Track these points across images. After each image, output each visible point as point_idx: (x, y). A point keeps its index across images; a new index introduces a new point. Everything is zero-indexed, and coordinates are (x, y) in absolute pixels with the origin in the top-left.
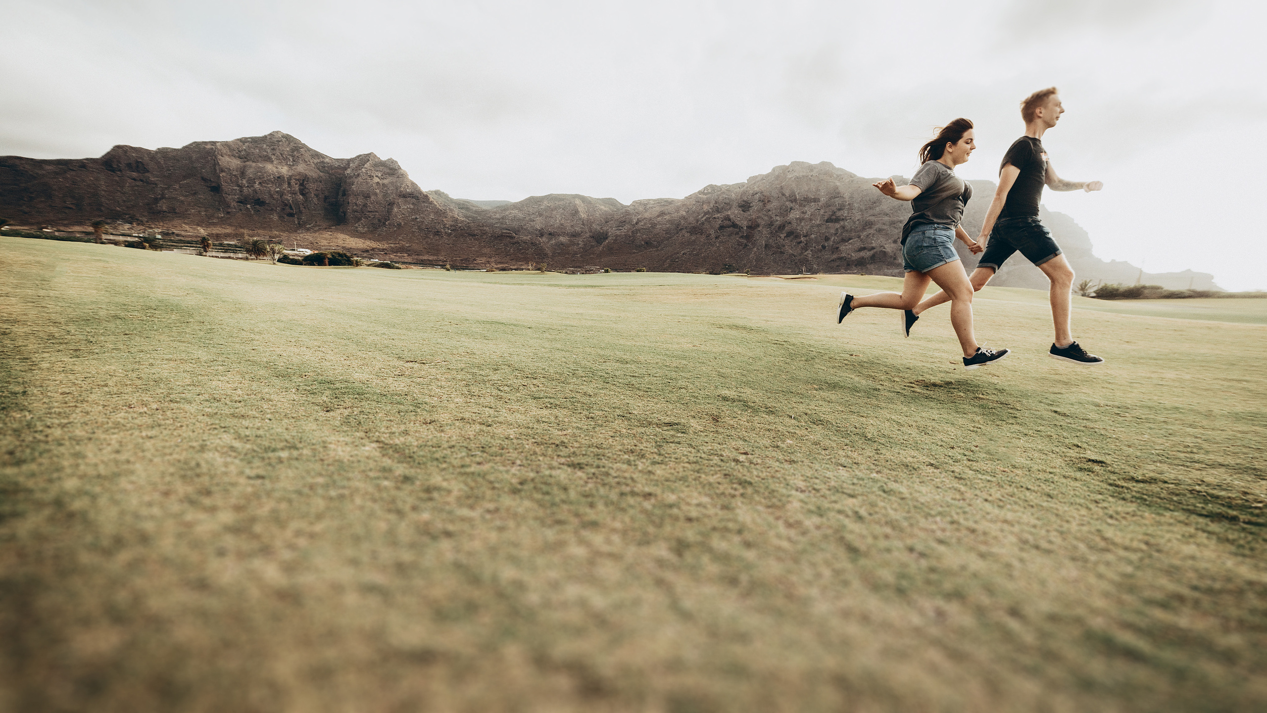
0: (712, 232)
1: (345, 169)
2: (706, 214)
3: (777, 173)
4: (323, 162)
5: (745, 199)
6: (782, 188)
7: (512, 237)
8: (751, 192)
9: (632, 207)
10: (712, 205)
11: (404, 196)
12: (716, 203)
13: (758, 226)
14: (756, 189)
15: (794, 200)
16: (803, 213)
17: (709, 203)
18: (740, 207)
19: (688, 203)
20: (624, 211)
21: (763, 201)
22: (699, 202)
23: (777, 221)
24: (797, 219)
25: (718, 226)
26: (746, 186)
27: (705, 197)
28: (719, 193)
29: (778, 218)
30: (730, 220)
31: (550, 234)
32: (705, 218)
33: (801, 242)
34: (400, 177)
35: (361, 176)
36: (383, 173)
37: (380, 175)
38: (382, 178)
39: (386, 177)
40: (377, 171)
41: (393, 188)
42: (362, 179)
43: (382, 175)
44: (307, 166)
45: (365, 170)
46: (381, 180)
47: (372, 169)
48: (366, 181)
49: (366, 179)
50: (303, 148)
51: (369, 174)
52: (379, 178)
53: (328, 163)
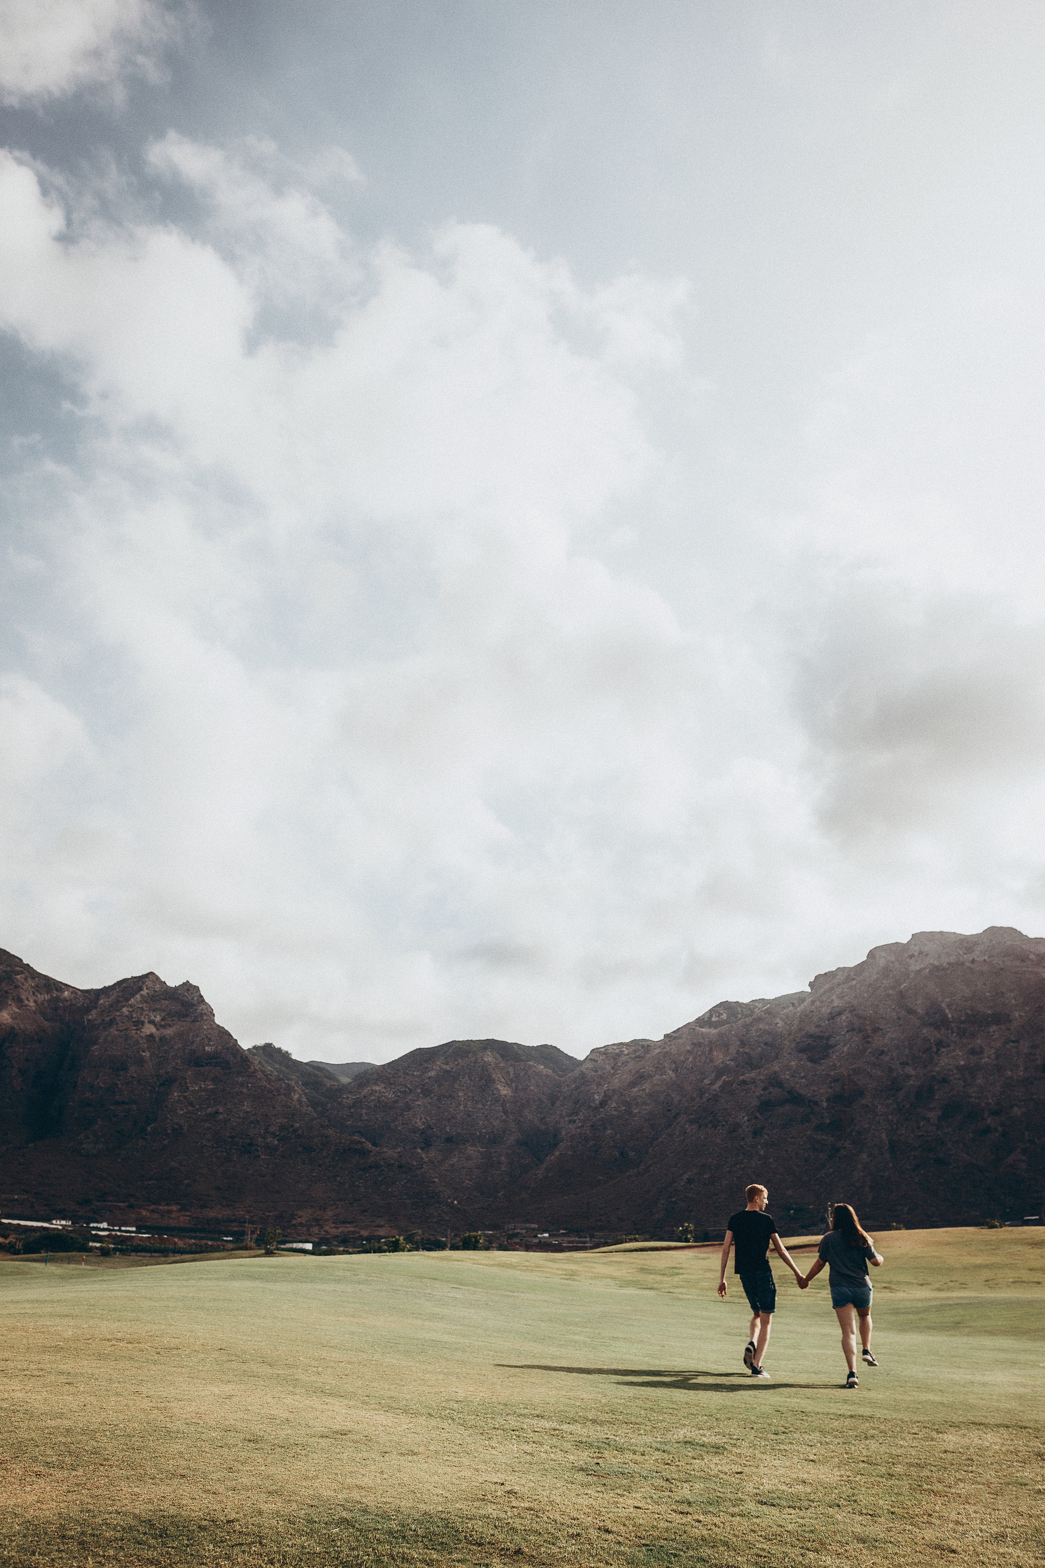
0: (743, 1118)
1: (88, 1010)
2: (720, 1072)
3: (882, 962)
4: (57, 999)
5: (812, 1029)
6: (902, 995)
7: (364, 1153)
8: (826, 1010)
9: (589, 1065)
10: (733, 1050)
11: (197, 1060)
12: (743, 1044)
13: (861, 1093)
14: (836, 1003)
15: (942, 1023)
16: (973, 1052)
17: (727, 1046)
18: (801, 1051)
19: (674, 1050)
20: (576, 1073)
21: (860, 1030)
22: (700, 1045)
23: (909, 1077)
24: (959, 1068)
25: (755, 1102)
26: (809, 1000)
27: (714, 1031)
28: (748, 1020)
29: (909, 1070)
30: (779, 1084)
31: (449, 1140)
32: (719, 1083)
33: (987, 1130)
34: (198, 1021)
35: (117, 1024)
36: (166, 1015)
37: (158, 1018)
38: (161, 1026)
39: (170, 1023)
40: (154, 1010)
41: (180, 1045)
42: (118, 1030)
43: (163, 1019)
44: (19, 1009)
45: (129, 1011)
46: (158, 1030)
47: (145, 1009)
48: (126, 1035)
49: (127, 1029)
50: (22, 973)
51: (134, 1020)
52: (155, 1026)
53: (66, 1001)
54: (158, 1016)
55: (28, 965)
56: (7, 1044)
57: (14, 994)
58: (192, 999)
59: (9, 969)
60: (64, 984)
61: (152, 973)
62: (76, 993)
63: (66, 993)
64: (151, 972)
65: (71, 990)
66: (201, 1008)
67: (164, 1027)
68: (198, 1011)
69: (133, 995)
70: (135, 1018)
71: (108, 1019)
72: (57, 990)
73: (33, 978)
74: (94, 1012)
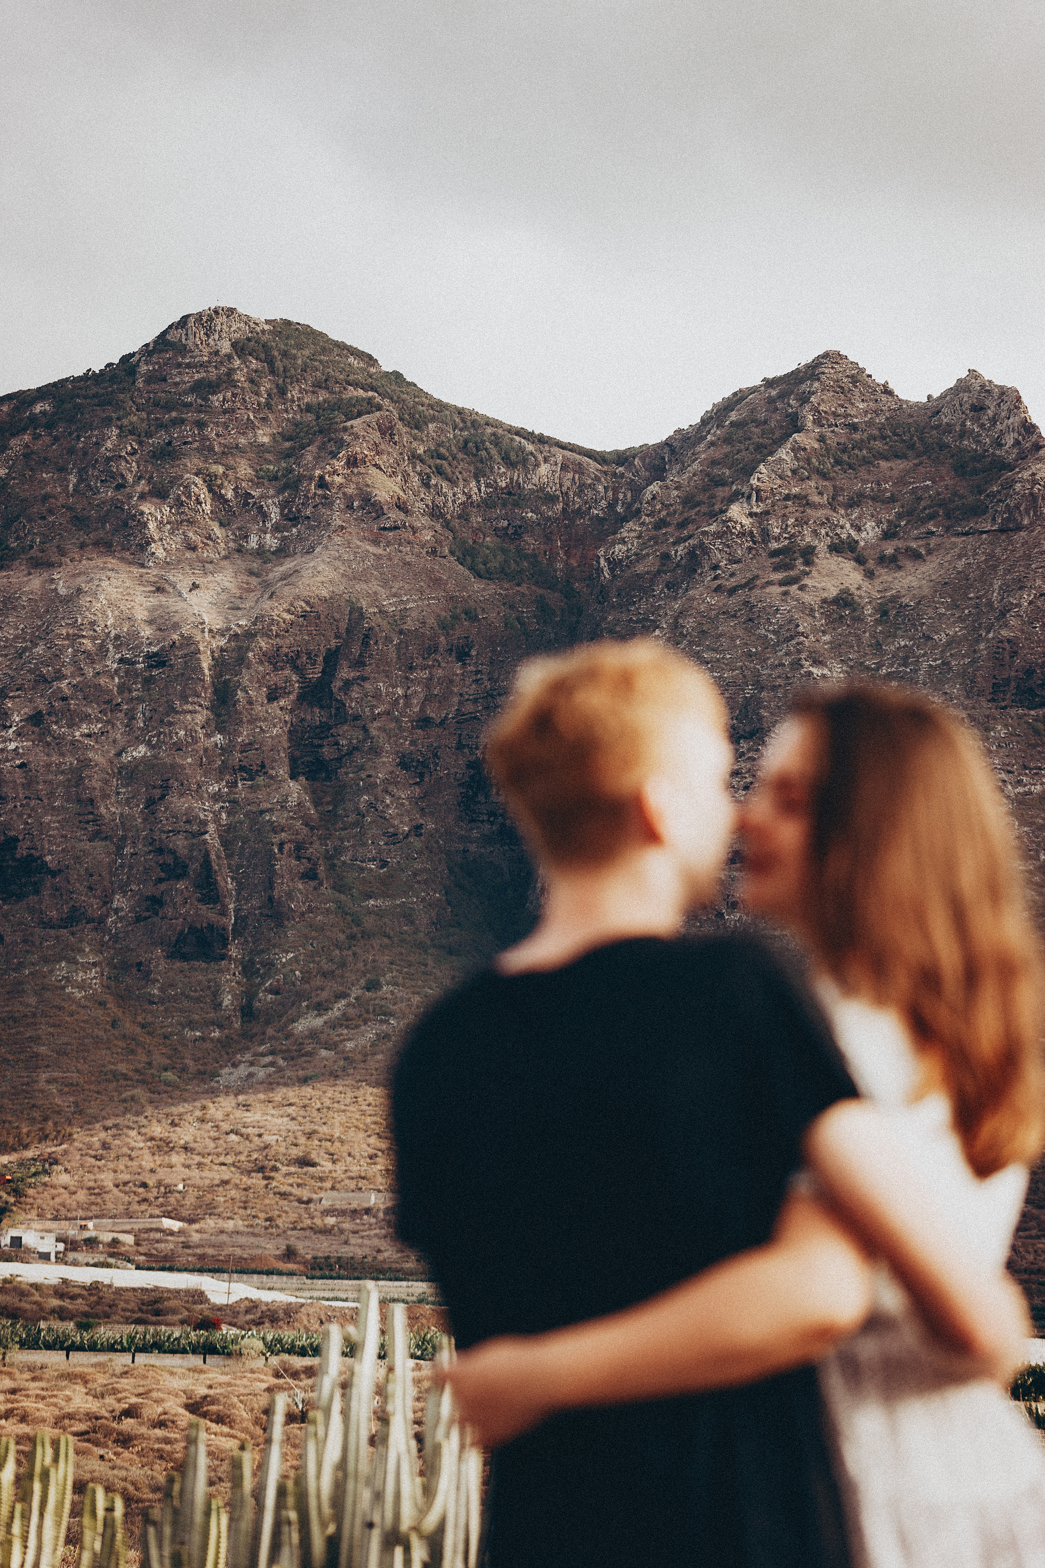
1: (613, 526)
34: (1019, 528)
35: (715, 567)
36: (900, 516)
37: (870, 532)
38: (882, 560)
39: (914, 545)
40: (851, 504)
41: (956, 630)
42: (718, 589)
43: (887, 536)
44: (376, 542)
45: (751, 515)
46: (870, 575)
47: (816, 499)
48: (746, 603)
49: (750, 584)
50: (371, 407)
51: (774, 545)
52: (860, 561)
53: (551, 499)
54: (870, 525)
55: (397, 376)
56: (345, 673)
57: (351, 490)
58: (998, 443)
59: (323, 396)
60: (529, 436)
61: (831, 358)
62: (580, 469)
63: (544, 469)
64: (826, 355)
65: (560, 455)
66: (1026, 475)
67: (891, 562)
68: (1018, 486)
69: (764, 451)
70: (777, 539)
71: (681, 550)
72: (511, 465)
73: (417, 423)
74: (630, 530)
